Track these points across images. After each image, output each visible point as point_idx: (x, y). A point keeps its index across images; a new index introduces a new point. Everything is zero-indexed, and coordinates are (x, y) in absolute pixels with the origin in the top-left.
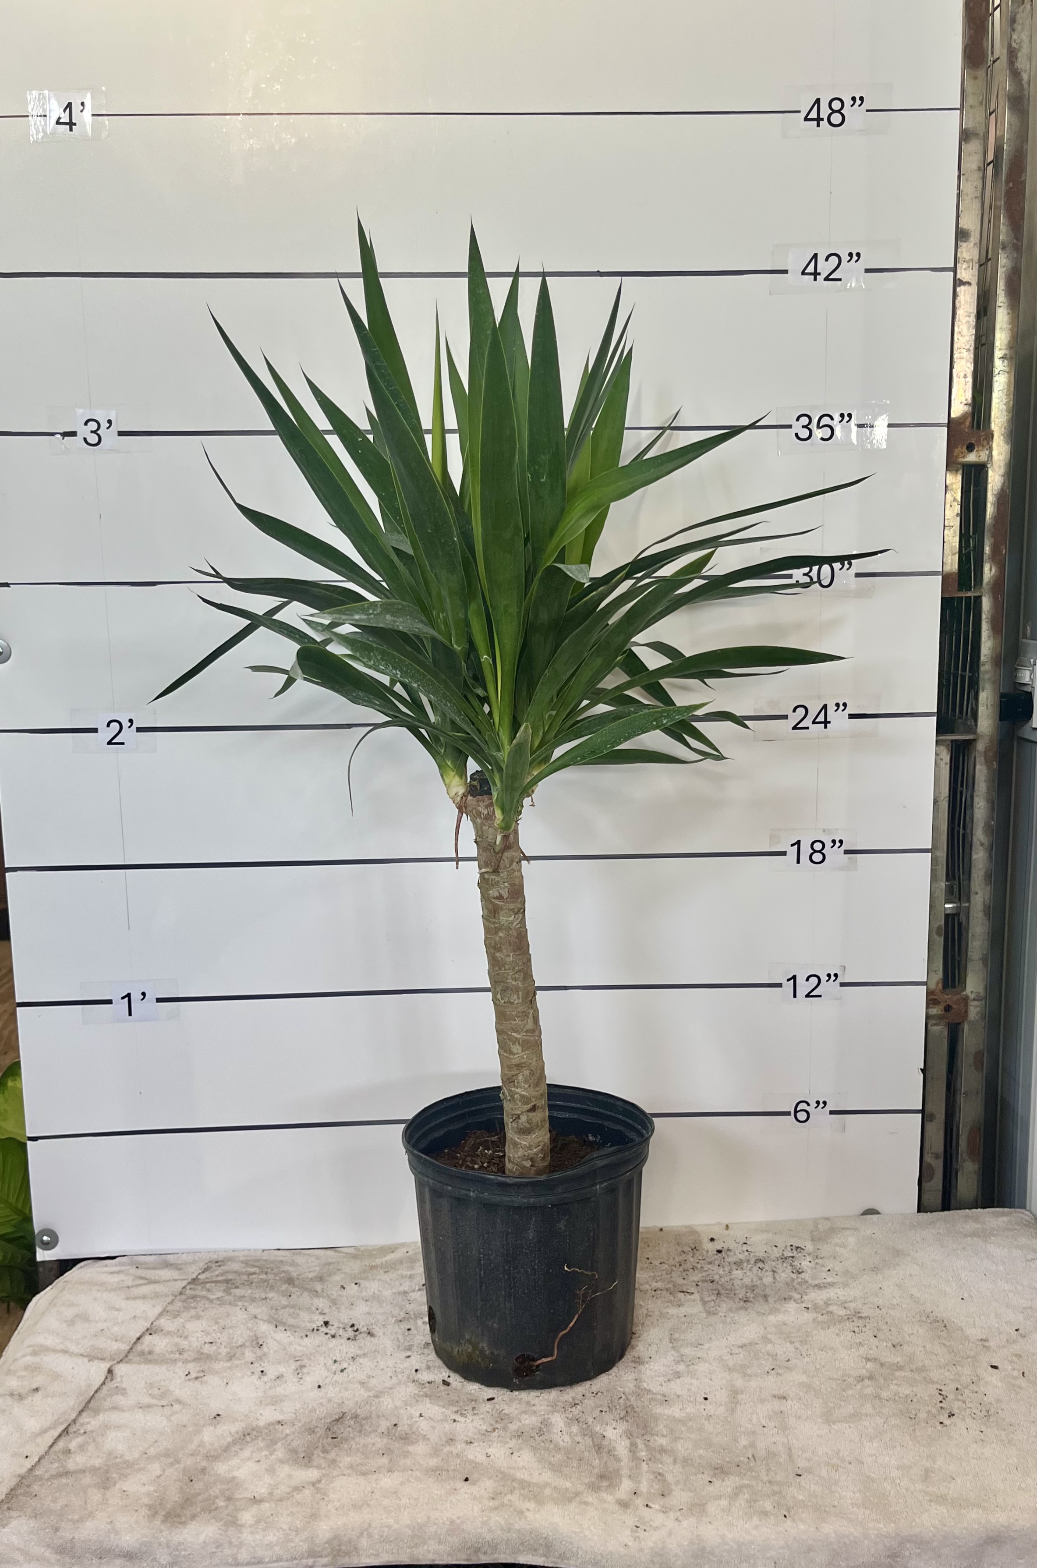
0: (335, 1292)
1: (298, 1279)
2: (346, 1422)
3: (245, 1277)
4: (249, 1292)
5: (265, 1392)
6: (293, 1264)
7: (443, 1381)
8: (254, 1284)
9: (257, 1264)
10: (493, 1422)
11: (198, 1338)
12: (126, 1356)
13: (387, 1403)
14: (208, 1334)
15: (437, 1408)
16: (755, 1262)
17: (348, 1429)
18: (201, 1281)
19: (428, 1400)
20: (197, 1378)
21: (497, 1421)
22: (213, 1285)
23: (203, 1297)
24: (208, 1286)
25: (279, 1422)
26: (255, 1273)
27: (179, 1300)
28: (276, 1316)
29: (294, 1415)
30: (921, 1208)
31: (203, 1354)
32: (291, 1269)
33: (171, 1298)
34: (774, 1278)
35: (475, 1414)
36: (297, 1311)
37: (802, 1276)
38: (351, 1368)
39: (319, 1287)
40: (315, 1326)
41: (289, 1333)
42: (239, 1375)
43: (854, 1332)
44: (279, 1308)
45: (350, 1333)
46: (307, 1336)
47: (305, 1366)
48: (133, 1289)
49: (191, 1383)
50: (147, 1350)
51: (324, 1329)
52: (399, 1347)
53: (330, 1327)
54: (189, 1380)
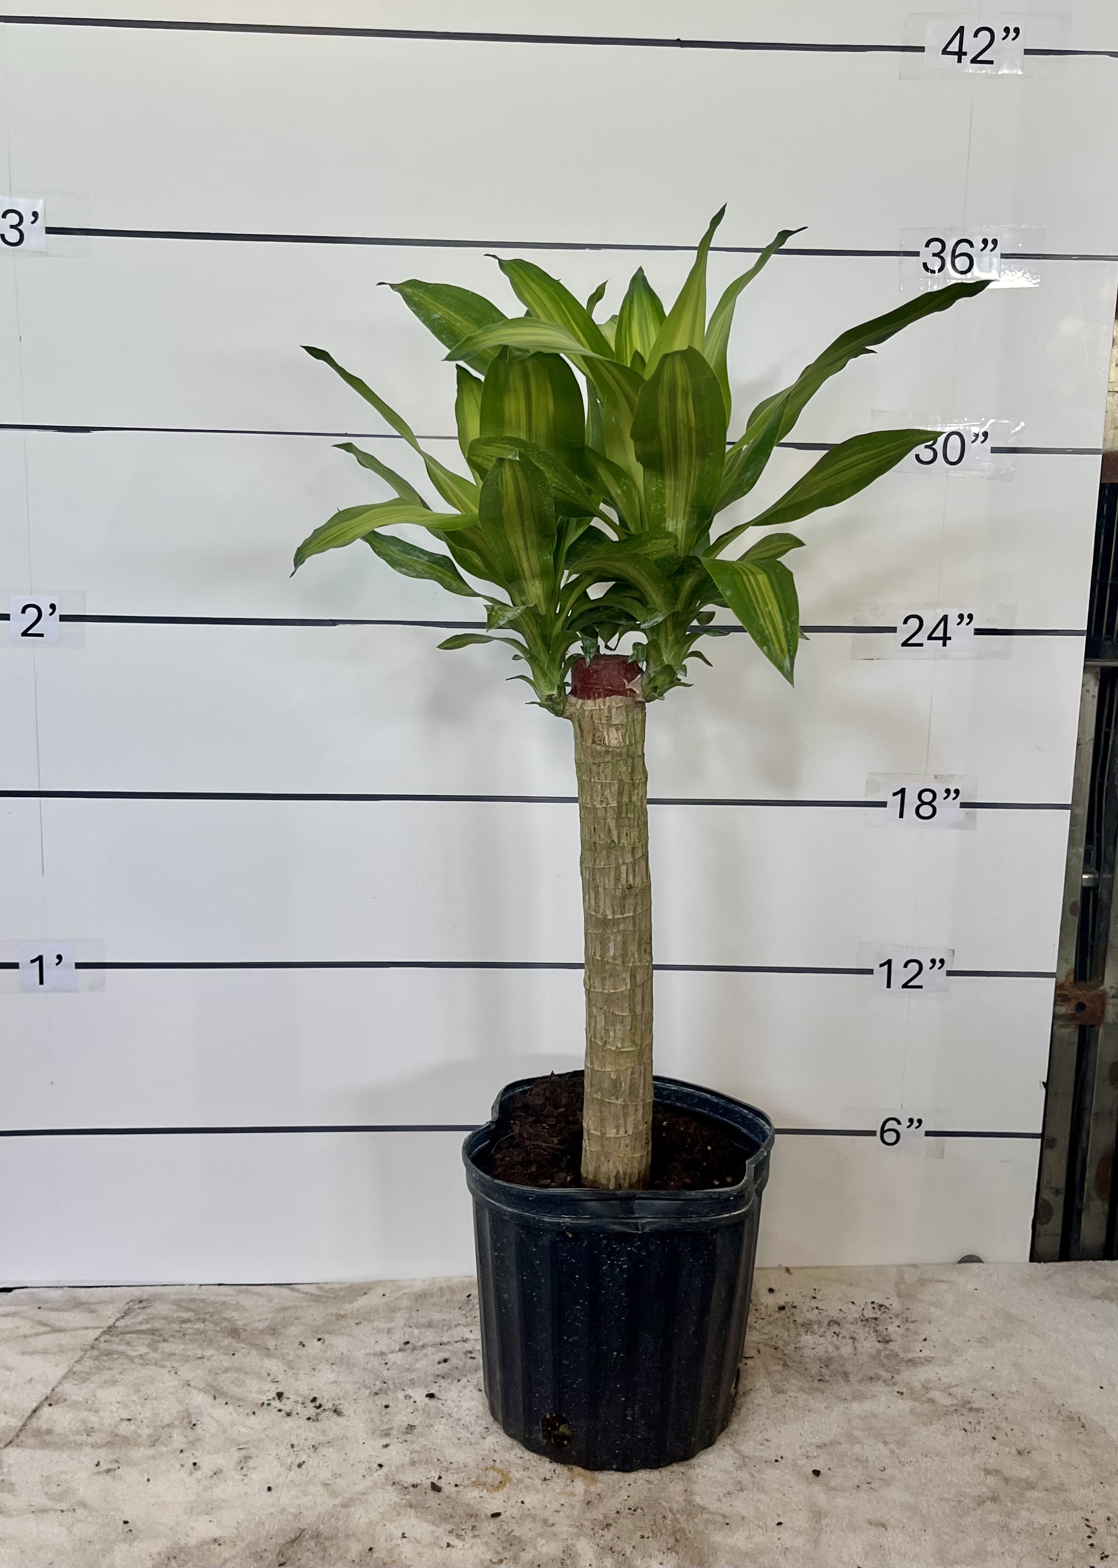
0: (291, 1351)
1: (245, 1330)
2: (305, 1543)
3: (176, 1326)
4: (182, 1347)
5: (198, 1495)
6: (238, 1307)
7: (432, 1483)
8: (188, 1337)
9: (192, 1306)
10: (500, 1549)
11: (112, 1412)
12: (17, 1436)
13: (360, 1516)
14: (126, 1406)
15: (425, 1525)
16: (829, 1324)
17: (307, 1554)
18: (119, 1330)
19: (412, 1511)
20: (108, 1471)
21: (503, 1548)
22: (135, 1336)
23: (122, 1353)
24: (128, 1337)
25: (215, 1540)
26: (188, 1321)
27: (90, 1358)
28: (215, 1384)
29: (235, 1531)
30: (1035, 1257)
31: (117, 1435)
32: (235, 1315)
33: (80, 1353)
34: (855, 1348)
35: (475, 1536)
36: (242, 1376)
37: (891, 1346)
38: (311, 1462)
39: (271, 1344)
40: (264, 1399)
41: (230, 1408)
42: (164, 1468)
43: (965, 1430)
44: (219, 1372)
45: (311, 1411)
46: (254, 1413)
47: (250, 1457)
48: (30, 1340)
49: (100, 1478)
50: (44, 1427)
51: (277, 1404)
52: (373, 1433)
53: (284, 1401)
54: (98, 1473)
